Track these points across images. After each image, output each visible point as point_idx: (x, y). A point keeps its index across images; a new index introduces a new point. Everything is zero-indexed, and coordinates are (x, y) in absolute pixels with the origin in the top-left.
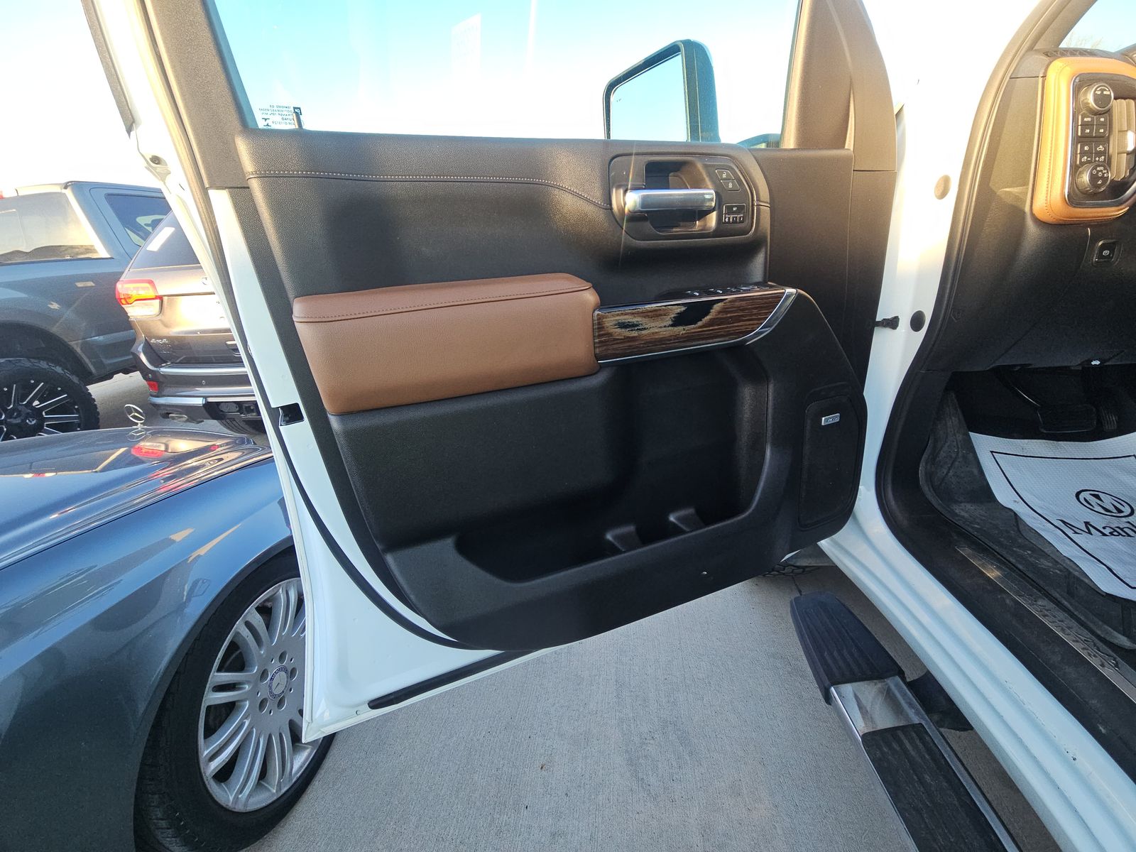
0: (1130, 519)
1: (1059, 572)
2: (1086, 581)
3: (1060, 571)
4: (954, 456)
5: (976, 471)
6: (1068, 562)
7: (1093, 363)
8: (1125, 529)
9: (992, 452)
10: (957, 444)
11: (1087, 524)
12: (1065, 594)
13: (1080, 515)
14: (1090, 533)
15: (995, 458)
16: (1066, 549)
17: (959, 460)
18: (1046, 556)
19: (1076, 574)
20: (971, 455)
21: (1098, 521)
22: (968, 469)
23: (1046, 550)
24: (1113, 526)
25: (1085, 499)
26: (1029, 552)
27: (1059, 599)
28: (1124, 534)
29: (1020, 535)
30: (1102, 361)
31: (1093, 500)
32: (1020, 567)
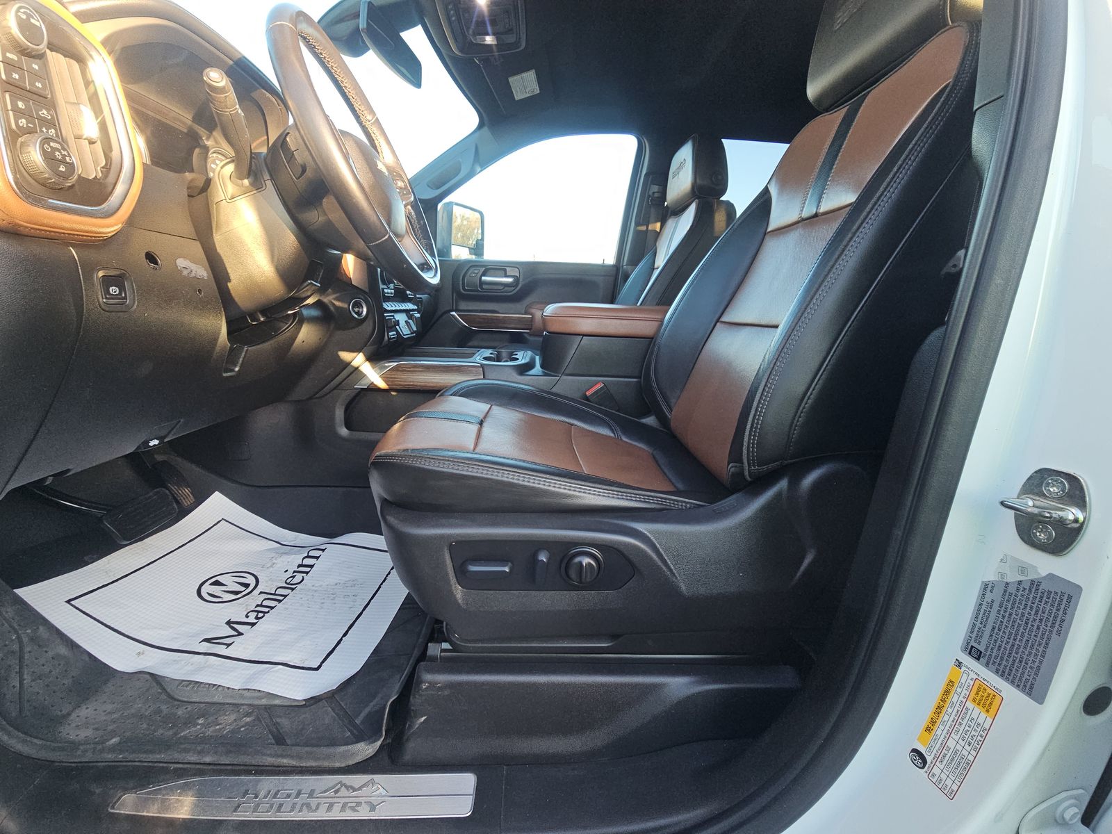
0: (260, 589)
1: (248, 719)
2: (277, 702)
3: (248, 715)
4: (16, 647)
5: (63, 650)
6: (247, 694)
7: (151, 444)
8: (264, 603)
9: (68, 602)
10: (11, 626)
11: (229, 623)
12: (276, 747)
13: (215, 618)
14: (240, 634)
15: (77, 608)
16: (232, 678)
17: (28, 649)
18: (220, 707)
19: (264, 702)
20: (42, 630)
21: (237, 611)
22: (50, 654)
23: (216, 699)
24: (253, 608)
25: (208, 594)
26: (201, 721)
27: (276, 764)
28: (267, 610)
29: (176, 703)
30: (160, 438)
31: (217, 590)
32: (208, 759)
